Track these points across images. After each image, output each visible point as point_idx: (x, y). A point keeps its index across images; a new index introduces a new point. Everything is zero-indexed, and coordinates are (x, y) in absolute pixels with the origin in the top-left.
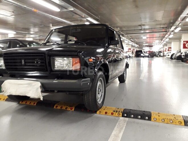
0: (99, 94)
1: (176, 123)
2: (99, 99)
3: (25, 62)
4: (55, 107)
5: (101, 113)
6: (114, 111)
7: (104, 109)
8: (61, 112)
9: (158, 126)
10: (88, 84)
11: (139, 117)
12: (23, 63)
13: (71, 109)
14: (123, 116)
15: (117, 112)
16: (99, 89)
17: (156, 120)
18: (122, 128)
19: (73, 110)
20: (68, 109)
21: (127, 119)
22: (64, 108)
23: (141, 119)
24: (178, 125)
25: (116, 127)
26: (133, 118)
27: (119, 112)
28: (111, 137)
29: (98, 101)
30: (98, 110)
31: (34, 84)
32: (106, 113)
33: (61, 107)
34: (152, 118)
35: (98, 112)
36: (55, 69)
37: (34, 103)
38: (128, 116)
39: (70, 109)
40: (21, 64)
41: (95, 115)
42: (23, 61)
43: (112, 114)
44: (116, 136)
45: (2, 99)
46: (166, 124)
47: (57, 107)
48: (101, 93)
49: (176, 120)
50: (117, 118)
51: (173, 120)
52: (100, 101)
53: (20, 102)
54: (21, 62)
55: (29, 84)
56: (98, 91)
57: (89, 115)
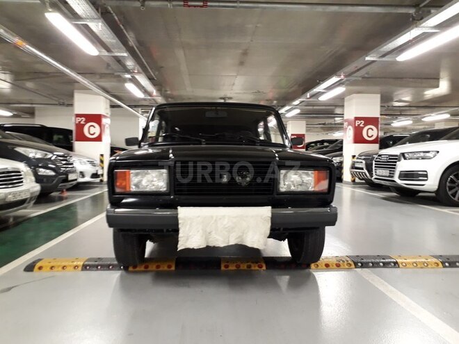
1: (432, 265)
4: (223, 268)
5: (319, 267)
6: (339, 262)
11: (381, 264)
13: (260, 267)
14: (357, 267)
15: (343, 261)
17: (405, 266)
19: (264, 268)
20: (253, 268)
21: (367, 270)
22: (244, 267)
23: (384, 267)
24: (435, 267)
26: (374, 267)
32: (327, 265)
33: (238, 266)
34: (400, 263)
35: (312, 266)
37: (169, 267)
38: (365, 266)
39: (257, 268)
43: (338, 265)
46: (421, 269)
47: (227, 267)
51: (427, 262)
53: (131, 269)
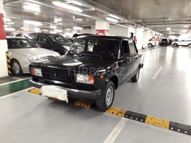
0: (108, 98)
1: (163, 126)
2: (108, 102)
3: (56, 75)
4: (76, 104)
5: (109, 113)
6: (119, 112)
7: (112, 110)
8: (80, 108)
9: (148, 128)
10: (99, 94)
11: (137, 119)
12: (55, 75)
13: (88, 107)
14: (125, 117)
15: (121, 113)
16: (108, 94)
17: (148, 123)
18: (121, 127)
19: (89, 107)
20: (85, 107)
21: (127, 119)
22: (82, 105)
23: (138, 120)
24: (164, 128)
25: (118, 125)
26: (132, 119)
27: (122, 113)
28: (112, 132)
29: (107, 103)
30: (107, 110)
31: (62, 91)
32: (113, 113)
33: (81, 104)
34: (146, 121)
35: (107, 111)
36: (77, 81)
38: (129, 117)
39: (86, 107)
40: (54, 76)
41: (105, 113)
42: (55, 74)
43: (117, 114)
44: (116, 132)
45: (37, 93)
46: (155, 127)
47: (77, 104)
48: (110, 97)
49: (163, 124)
50: (119, 118)
51: (161, 124)
52: (108, 104)
54: (54, 75)
55: (59, 91)
56: (108, 96)
57: (100, 113)
